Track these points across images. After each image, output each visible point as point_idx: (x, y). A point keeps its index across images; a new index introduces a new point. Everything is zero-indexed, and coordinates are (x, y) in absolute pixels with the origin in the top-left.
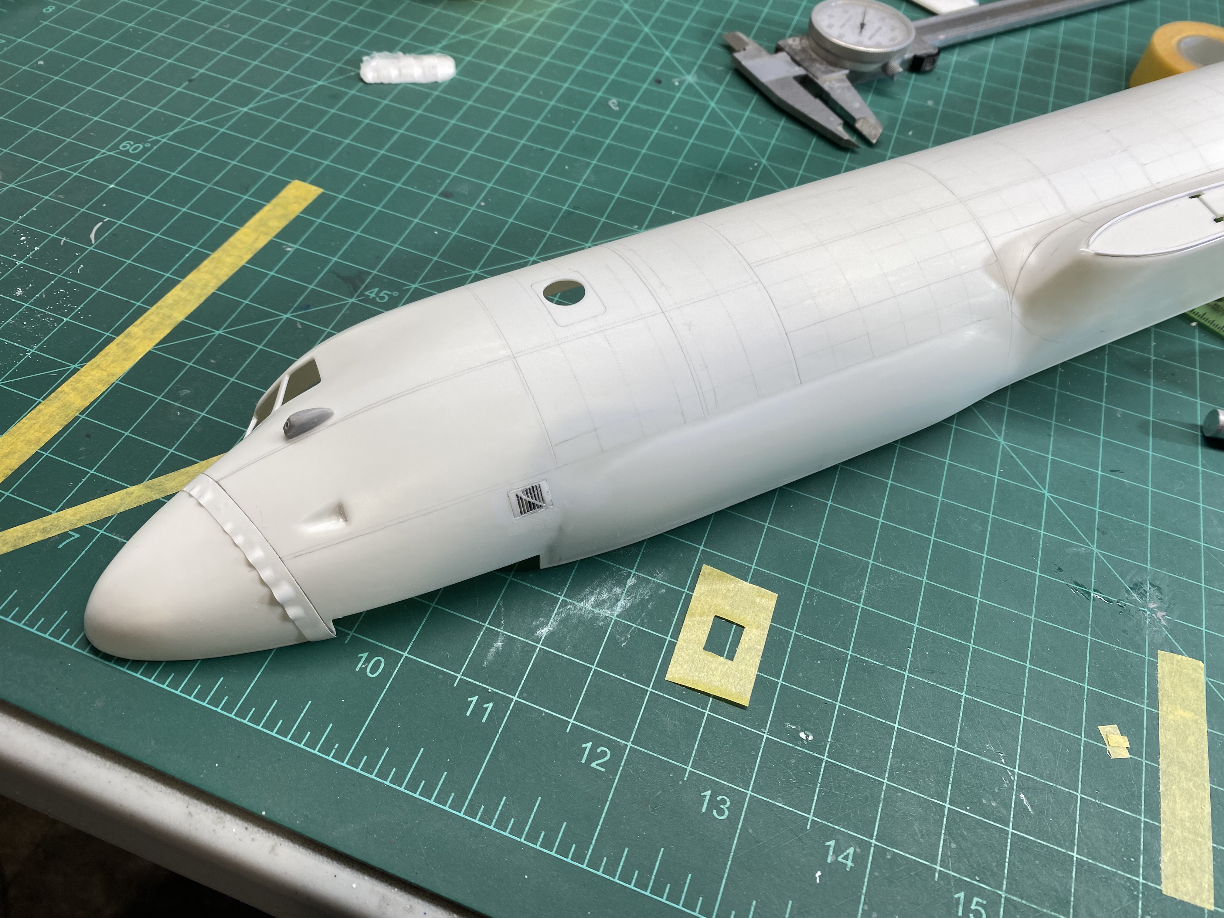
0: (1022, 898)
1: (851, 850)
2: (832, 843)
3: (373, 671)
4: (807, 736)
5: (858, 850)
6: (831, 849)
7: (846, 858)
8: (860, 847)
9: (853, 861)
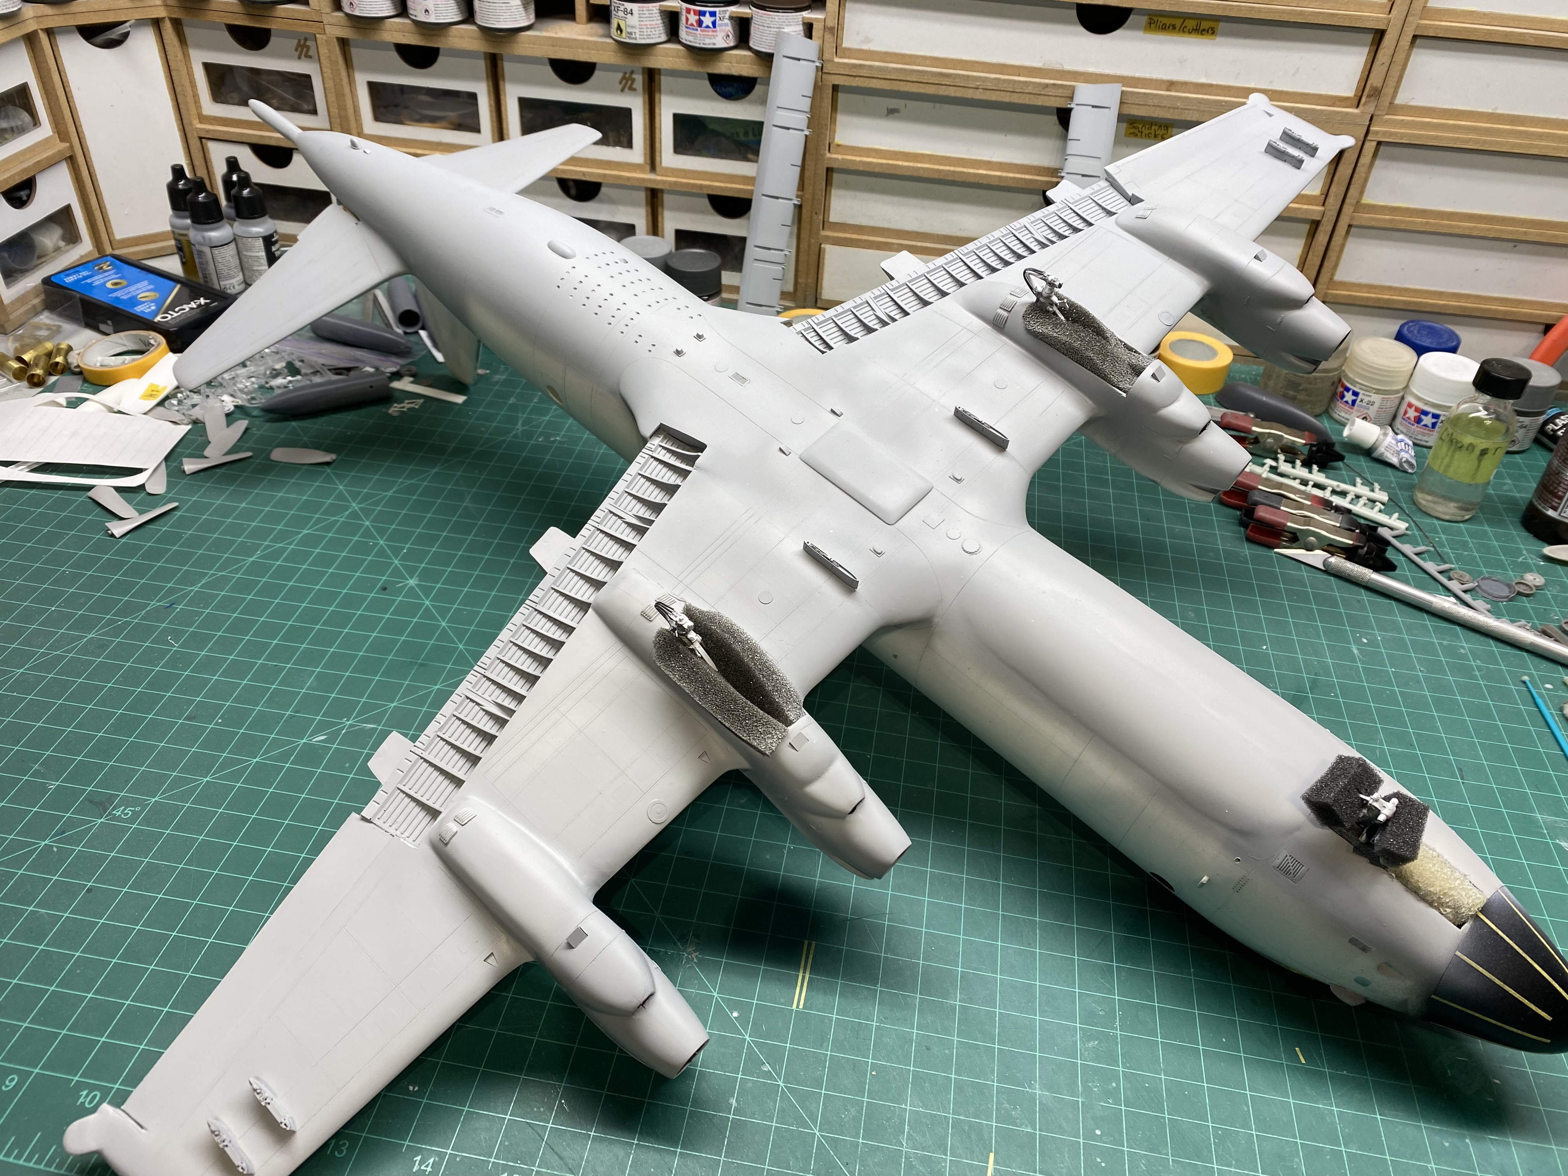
0: (548, 1169)
1: (431, 1161)
2: (419, 1158)
3: (91, 1102)
4: (414, 1089)
5: (437, 1159)
6: (417, 1162)
7: (427, 1166)
8: (438, 1157)
9: (431, 1168)
